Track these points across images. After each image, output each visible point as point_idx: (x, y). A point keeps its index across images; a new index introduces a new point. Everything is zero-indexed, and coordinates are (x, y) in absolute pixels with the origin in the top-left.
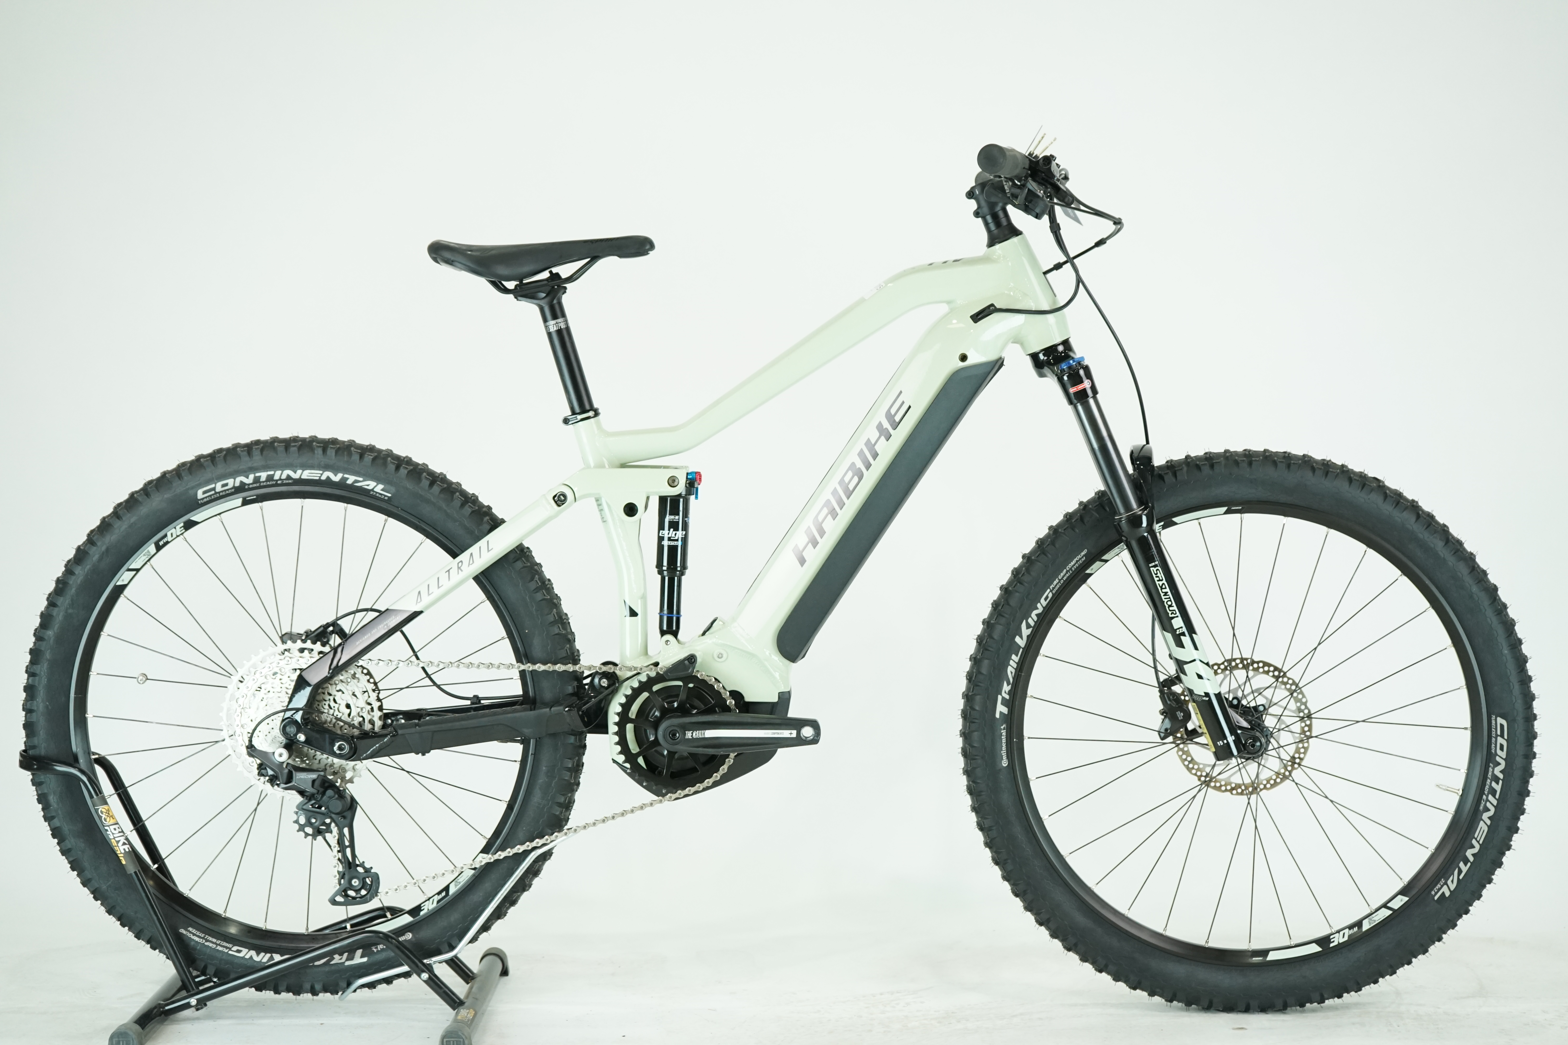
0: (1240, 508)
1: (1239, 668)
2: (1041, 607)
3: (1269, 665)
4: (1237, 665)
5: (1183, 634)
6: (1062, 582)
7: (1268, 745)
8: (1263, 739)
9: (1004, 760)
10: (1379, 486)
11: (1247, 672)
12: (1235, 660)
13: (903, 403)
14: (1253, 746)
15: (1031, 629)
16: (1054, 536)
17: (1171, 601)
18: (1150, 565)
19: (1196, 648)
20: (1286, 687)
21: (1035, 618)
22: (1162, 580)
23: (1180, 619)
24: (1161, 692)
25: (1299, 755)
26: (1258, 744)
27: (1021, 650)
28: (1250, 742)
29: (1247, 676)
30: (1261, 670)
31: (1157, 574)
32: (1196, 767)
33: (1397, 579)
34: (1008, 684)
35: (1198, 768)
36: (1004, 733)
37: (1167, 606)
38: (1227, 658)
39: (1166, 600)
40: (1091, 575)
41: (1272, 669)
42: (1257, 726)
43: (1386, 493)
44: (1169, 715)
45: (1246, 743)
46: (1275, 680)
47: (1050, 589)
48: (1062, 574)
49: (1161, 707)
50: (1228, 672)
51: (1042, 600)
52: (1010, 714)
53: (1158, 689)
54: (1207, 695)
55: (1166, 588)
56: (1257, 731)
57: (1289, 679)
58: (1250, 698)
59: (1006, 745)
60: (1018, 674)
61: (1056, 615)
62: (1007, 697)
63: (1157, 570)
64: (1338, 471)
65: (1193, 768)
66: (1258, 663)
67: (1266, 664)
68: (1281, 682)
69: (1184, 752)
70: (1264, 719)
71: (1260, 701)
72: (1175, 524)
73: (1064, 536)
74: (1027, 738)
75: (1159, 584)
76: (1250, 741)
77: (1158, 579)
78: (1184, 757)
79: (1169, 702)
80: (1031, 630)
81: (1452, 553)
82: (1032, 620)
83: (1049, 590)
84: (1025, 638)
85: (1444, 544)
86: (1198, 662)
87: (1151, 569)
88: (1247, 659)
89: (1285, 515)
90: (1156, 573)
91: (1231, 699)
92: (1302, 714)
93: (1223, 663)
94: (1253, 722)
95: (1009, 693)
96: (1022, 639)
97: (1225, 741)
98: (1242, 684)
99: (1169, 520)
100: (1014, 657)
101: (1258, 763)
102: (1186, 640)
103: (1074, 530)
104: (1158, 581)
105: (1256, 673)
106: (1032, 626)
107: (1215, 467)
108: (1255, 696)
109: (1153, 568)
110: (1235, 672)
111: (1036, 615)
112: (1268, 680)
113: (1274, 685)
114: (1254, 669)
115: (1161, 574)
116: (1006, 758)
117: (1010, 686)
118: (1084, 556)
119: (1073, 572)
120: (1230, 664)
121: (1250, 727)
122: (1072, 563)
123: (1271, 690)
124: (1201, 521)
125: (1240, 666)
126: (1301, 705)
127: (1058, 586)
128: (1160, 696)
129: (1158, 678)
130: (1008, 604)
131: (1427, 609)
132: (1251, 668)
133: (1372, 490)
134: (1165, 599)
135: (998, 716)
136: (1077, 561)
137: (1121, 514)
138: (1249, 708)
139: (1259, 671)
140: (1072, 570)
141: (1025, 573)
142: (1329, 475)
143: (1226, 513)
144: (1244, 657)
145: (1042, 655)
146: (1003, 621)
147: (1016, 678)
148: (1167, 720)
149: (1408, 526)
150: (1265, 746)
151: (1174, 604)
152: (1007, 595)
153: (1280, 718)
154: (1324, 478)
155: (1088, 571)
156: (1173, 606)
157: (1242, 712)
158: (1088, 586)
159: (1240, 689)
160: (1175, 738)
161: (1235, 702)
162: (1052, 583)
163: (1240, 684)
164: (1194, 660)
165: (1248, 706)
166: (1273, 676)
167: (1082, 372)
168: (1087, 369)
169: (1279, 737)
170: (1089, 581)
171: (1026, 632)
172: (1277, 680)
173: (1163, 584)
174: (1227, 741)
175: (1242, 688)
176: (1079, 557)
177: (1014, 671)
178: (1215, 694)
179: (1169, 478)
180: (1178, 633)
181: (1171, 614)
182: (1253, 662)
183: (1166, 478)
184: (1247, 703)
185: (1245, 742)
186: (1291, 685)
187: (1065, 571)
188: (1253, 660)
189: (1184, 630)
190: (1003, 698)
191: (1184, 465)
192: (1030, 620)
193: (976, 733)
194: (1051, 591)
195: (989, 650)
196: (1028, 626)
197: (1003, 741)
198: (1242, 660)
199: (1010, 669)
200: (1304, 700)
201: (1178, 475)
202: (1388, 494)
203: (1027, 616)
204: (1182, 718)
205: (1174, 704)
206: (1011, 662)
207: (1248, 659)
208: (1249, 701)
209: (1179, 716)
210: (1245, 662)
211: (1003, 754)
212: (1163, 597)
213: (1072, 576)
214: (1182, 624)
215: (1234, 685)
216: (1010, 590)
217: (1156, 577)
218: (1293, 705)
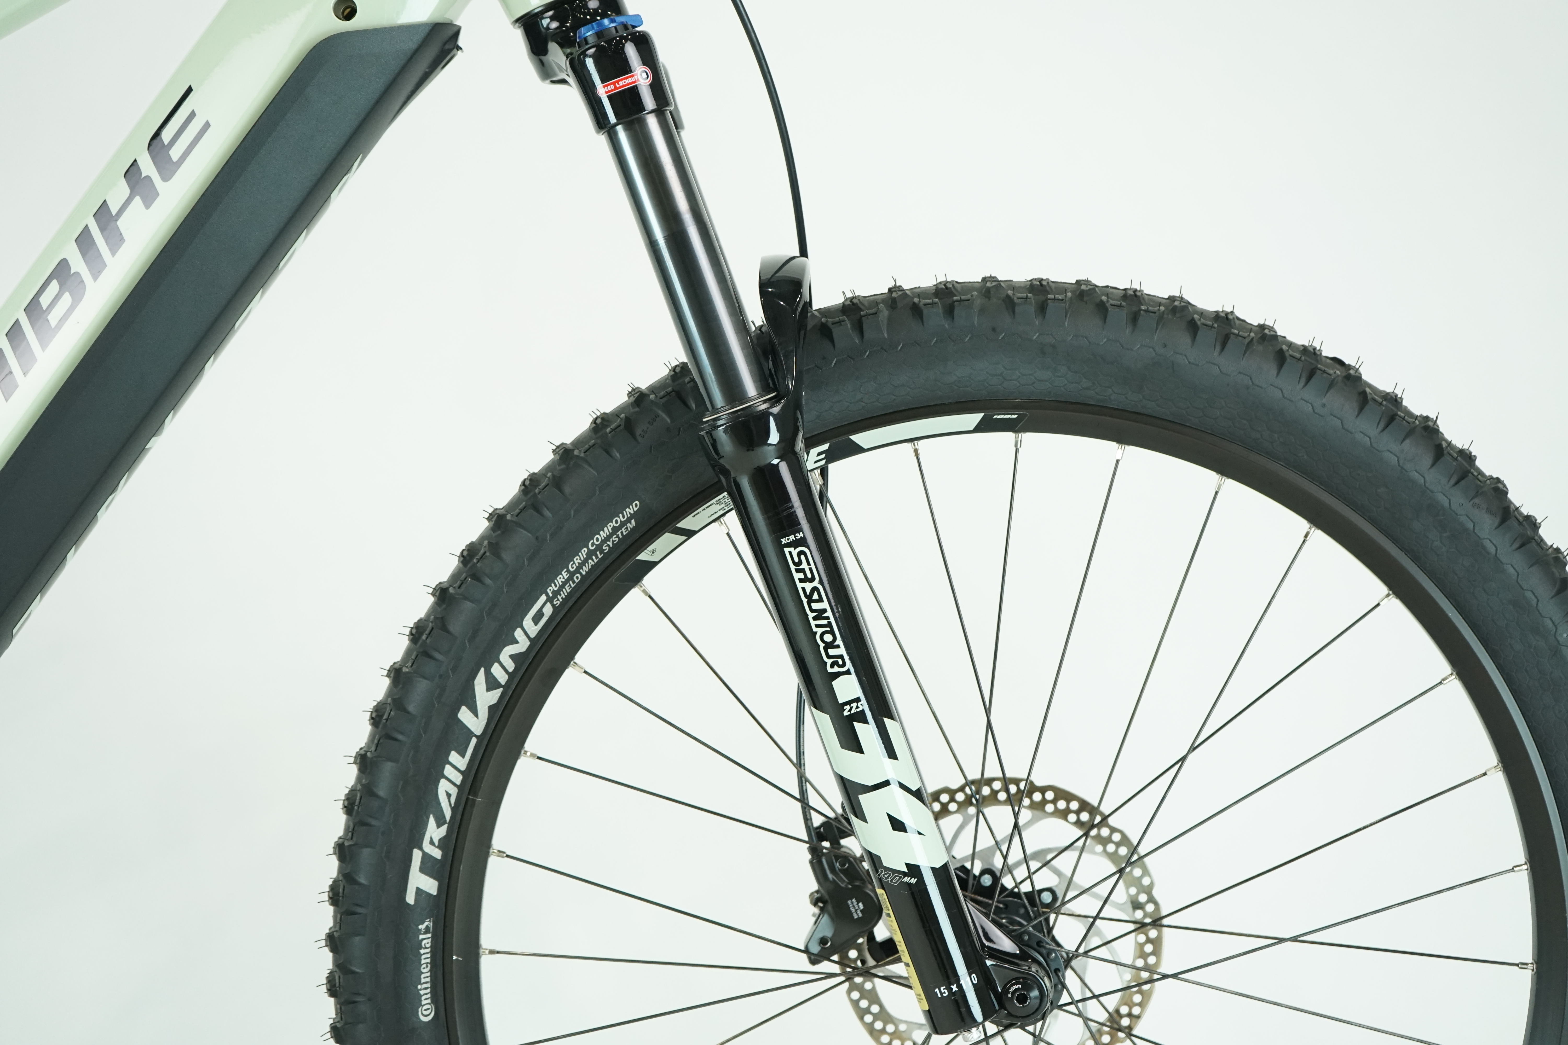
0: (1016, 416)
1: (999, 802)
2: (525, 637)
3: (1068, 797)
4: (994, 793)
5: (861, 717)
6: (577, 578)
7: (1059, 995)
8: (1046, 979)
9: (425, 1007)
10: (1348, 377)
11: (1016, 815)
12: (989, 782)
13: (193, 115)
14: (1023, 999)
15: (501, 690)
16: (563, 466)
17: (832, 632)
18: (784, 541)
19: (892, 754)
20: (1105, 850)
21: (510, 666)
22: (812, 580)
23: (853, 678)
24: (815, 851)
25: (1130, 1008)
26: (1035, 993)
27: (474, 741)
28: (1016, 990)
29: (1016, 825)
30: (1050, 808)
31: (800, 563)
32: (890, 1028)
33: (1378, 605)
34: (440, 823)
35: (895, 1032)
36: (426, 940)
37: (822, 645)
38: (970, 777)
39: (820, 631)
40: (651, 565)
41: (1074, 805)
42: (1035, 946)
43: (1364, 392)
44: (829, 907)
45: (1006, 990)
46: (1081, 833)
47: (547, 595)
48: (577, 560)
49: (814, 886)
50: (972, 810)
51: (528, 622)
52: (444, 896)
53: (808, 845)
54: (914, 870)
55: (820, 600)
56: (1035, 961)
57: (1113, 830)
58: (1021, 873)
59: (431, 971)
60: (467, 799)
61: (566, 659)
62: (437, 854)
63: (800, 554)
64: (1252, 334)
65: (883, 1031)
66: (1043, 790)
67: (1061, 794)
68: (1094, 838)
69: (864, 994)
70: (1051, 924)
71: (1044, 879)
72: (858, 450)
73: (586, 466)
74: (487, 952)
75: (804, 589)
76: (1015, 987)
77: (801, 576)
78: (864, 1004)
79: (830, 876)
80: (498, 693)
81: (1516, 545)
82: (500, 668)
83: (543, 598)
84: (483, 712)
85: (1496, 523)
86: (894, 788)
87: (786, 550)
88: (1016, 782)
89: (1122, 439)
90: (796, 560)
91: (977, 871)
92: (1139, 914)
93: (962, 789)
94: (1026, 938)
95: (443, 844)
96: (476, 716)
97: (954, 988)
98: (1003, 840)
99: (844, 438)
100: (454, 757)
101: (1033, 1034)
102: (867, 732)
103: (608, 452)
104: (801, 581)
105: (1037, 813)
106: (503, 683)
107: (957, 311)
108: (1032, 870)
109: (792, 549)
110: (989, 811)
111: (512, 657)
112: (1066, 831)
113: (1080, 843)
114: (1033, 806)
115: (809, 564)
116: (429, 1001)
117: (444, 828)
118: (632, 516)
119: (606, 556)
120: (978, 792)
121: (1018, 952)
122: (603, 534)
123: (1070, 857)
124: (921, 444)
125: (1002, 796)
126: (1138, 894)
127: (567, 589)
128: (811, 862)
129: (807, 820)
130: (444, 628)
131: (1444, 679)
132: (1026, 802)
133: (1332, 384)
134: (817, 626)
135: (410, 899)
136: (615, 530)
137: (715, 410)
138: (1018, 895)
139: (1045, 812)
140: (602, 552)
141: (488, 554)
142: (1229, 345)
143: (979, 429)
144: (1009, 774)
145: (528, 754)
146: (430, 667)
147: (461, 808)
148: (825, 919)
149: (1415, 475)
150: (1051, 996)
151: (839, 642)
152: (444, 606)
153: (1093, 924)
154: (1218, 348)
155: (643, 556)
156: (838, 647)
157: (1001, 906)
158: (645, 592)
159: (998, 852)
160: (843, 962)
161: (987, 881)
162: (552, 581)
163: (999, 839)
164: (886, 783)
165: (1016, 890)
166: (1079, 823)
167: (630, 50)
168: (644, 43)
169: (1085, 968)
170: (649, 580)
171: (486, 698)
172: (1086, 835)
173: (815, 589)
174: (960, 986)
175: (1004, 848)
176: (621, 518)
177: (454, 791)
178: (933, 869)
179: (845, 334)
180: (846, 713)
181: (832, 666)
182: (1032, 789)
183: (836, 332)
184: (1014, 884)
185: (1004, 988)
186: (1118, 845)
187: (584, 551)
188: (1032, 783)
189: (864, 705)
190: (426, 856)
191: (881, 306)
192: (496, 670)
193: (357, 939)
194: (550, 600)
195: (396, 740)
196: (492, 684)
197: (423, 961)
198: (1006, 781)
199: (444, 787)
200: (1146, 881)
201: (865, 327)
202: (1369, 397)
203: (489, 657)
204: (860, 915)
205: (843, 881)
206: (448, 771)
207: (1021, 780)
208: (1018, 881)
209: (853, 910)
210: (1013, 789)
211: (422, 992)
212: (813, 623)
213: (602, 568)
214: (858, 692)
215: (985, 841)
216: (451, 594)
217: (798, 571)
218: (1121, 895)
